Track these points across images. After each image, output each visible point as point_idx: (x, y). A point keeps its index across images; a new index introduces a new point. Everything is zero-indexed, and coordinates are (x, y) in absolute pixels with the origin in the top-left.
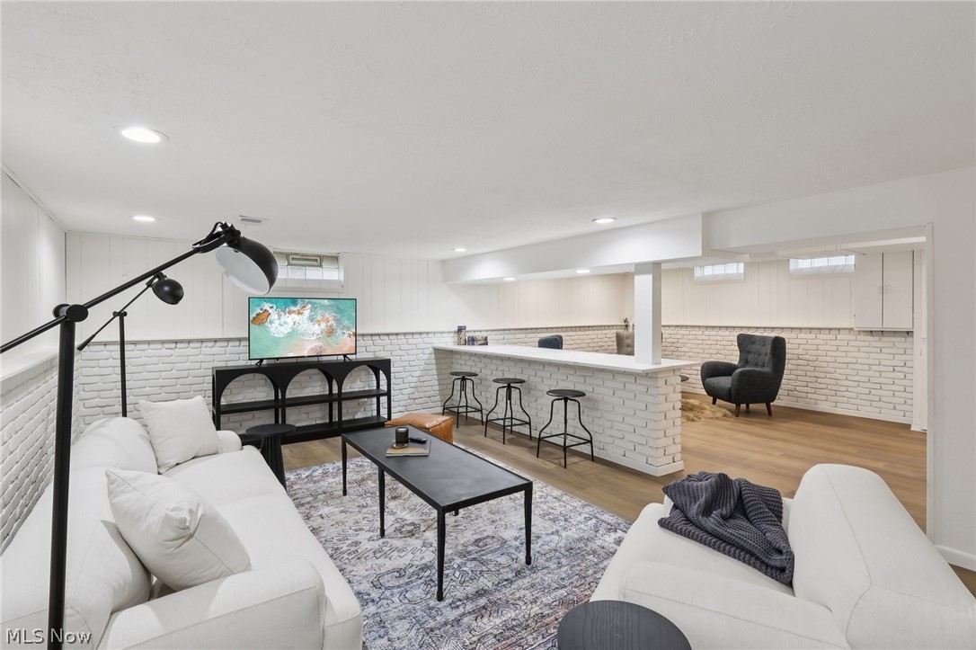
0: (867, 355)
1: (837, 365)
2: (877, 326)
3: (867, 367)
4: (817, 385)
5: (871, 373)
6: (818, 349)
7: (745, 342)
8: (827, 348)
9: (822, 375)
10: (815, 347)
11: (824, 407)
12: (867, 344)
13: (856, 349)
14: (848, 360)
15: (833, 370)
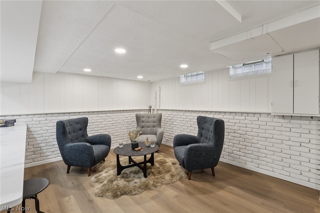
0: (279, 133)
1: (258, 138)
2: (289, 112)
3: (280, 141)
4: (246, 151)
5: (283, 146)
6: (246, 127)
7: (202, 121)
8: (252, 126)
9: (250, 144)
10: (245, 125)
11: (251, 166)
12: (280, 125)
13: (272, 128)
14: (266, 135)
15: (256, 142)
